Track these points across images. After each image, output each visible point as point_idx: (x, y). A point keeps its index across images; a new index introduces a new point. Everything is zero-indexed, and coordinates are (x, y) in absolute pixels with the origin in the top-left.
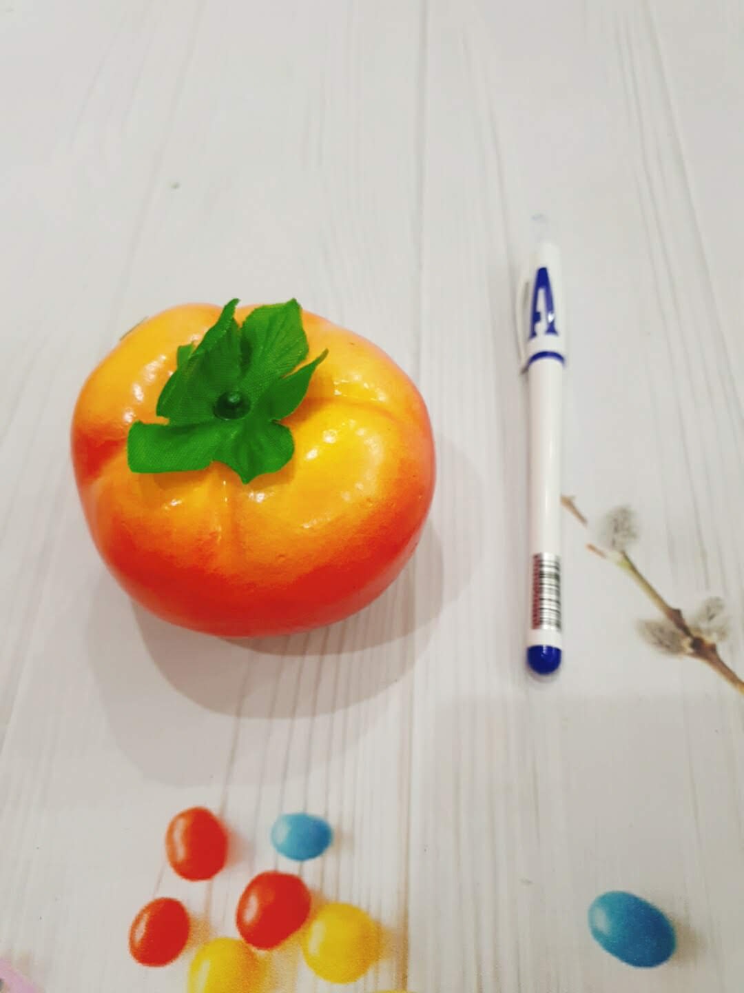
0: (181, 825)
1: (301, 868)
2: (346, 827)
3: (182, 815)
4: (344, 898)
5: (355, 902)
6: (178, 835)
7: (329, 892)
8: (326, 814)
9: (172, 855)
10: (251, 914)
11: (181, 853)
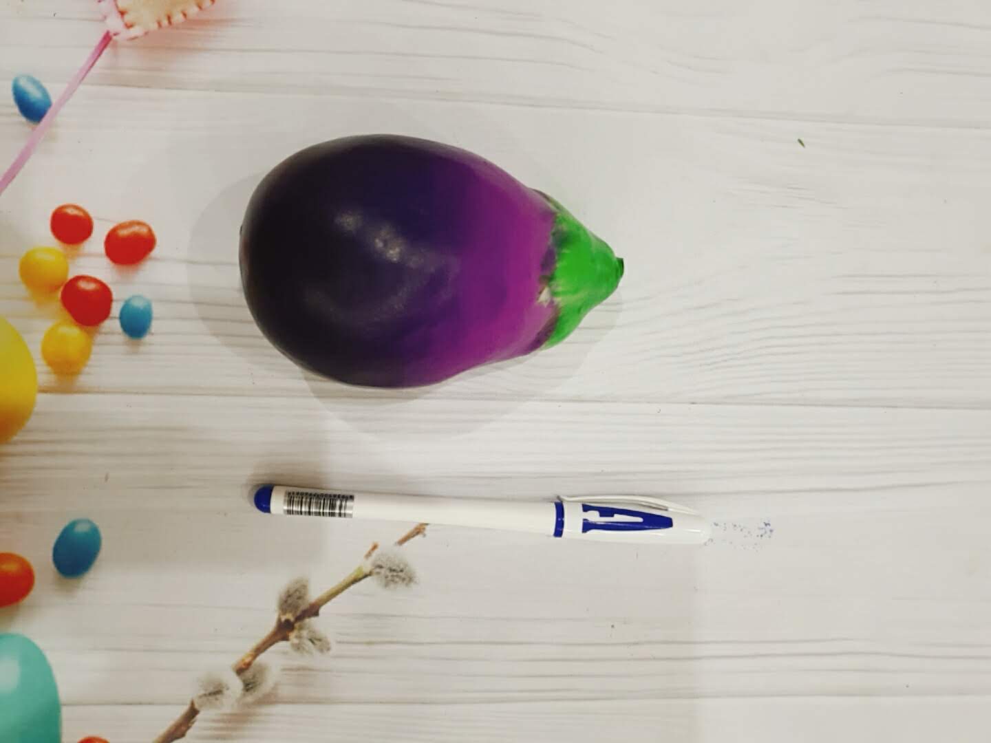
0: (144, 231)
1: (114, 318)
2: (142, 349)
3: (150, 230)
4: (95, 349)
5: (92, 357)
6: (136, 229)
7: (99, 338)
8: (153, 334)
9: (122, 226)
10: (83, 285)
11: (124, 233)
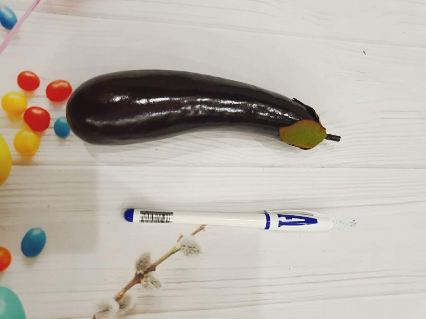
0: (66, 85)
1: (51, 128)
2: (66, 143)
3: (69, 85)
4: (41, 143)
5: (40, 147)
6: (62, 84)
7: (44, 138)
8: (71, 136)
9: (55, 82)
10: (35, 111)
11: (55, 86)
